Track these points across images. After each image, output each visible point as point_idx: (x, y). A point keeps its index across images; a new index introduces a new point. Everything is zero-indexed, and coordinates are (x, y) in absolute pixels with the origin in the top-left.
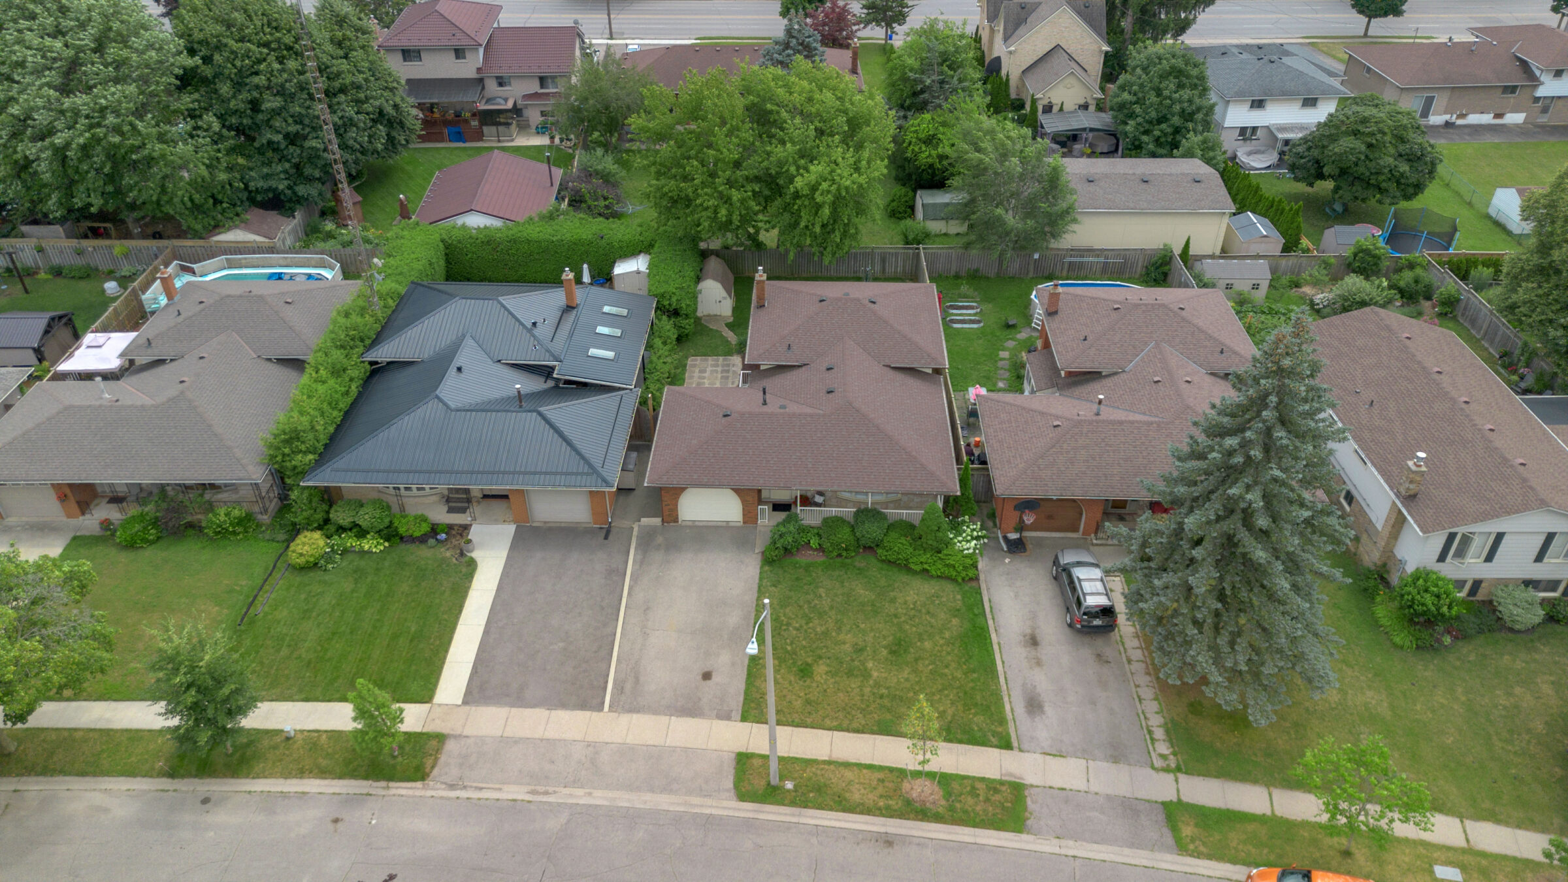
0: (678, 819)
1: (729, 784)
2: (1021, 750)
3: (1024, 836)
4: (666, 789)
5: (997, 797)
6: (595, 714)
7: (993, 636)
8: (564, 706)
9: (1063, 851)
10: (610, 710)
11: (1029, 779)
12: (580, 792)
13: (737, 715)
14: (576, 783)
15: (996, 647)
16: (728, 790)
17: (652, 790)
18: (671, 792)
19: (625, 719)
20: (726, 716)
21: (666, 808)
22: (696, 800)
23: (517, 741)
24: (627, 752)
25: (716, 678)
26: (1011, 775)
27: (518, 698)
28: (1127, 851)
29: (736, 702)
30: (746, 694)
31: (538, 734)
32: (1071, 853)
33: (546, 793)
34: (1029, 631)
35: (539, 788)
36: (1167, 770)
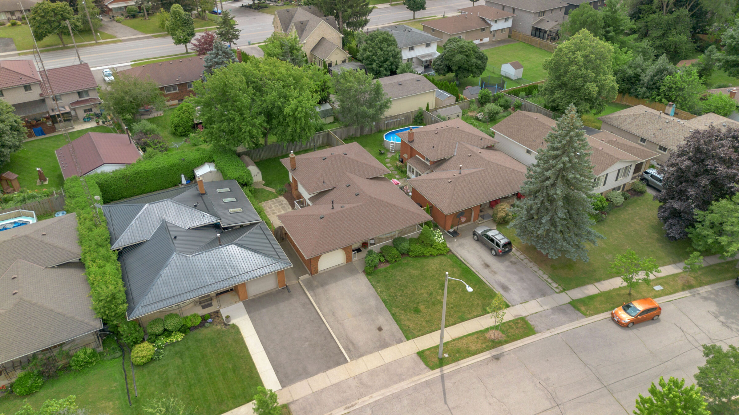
0: (416, 389)
1: (423, 366)
2: (513, 306)
3: (538, 335)
4: (401, 380)
5: (519, 325)
6: (346, 365)
7: (472, 269)
8: (329, 368)
9: (553, 334)
10: (351, 361)
11: (524, 314)
12: (366, 398)
13: (404, 338)
14: (362, 396)
15: (477, 273)
16: (425, 369)
17: (395, 383)
18: (404, 380)
19: (360, 361)
20: (400, 341)
21: (407, 387)
22: (416, 378)
23: (322, 391)
24: (372, 373)
25: (385, 328)
26: (517, 316)
27: (306, 374)
28: (571, 324)
29: (400, 334)
30: (401, 329)
31: (328, 384)
32: (556, 333)
33: (353, 406)
34: (483, 263)
35: (348, 405)
36: (561, 292)
